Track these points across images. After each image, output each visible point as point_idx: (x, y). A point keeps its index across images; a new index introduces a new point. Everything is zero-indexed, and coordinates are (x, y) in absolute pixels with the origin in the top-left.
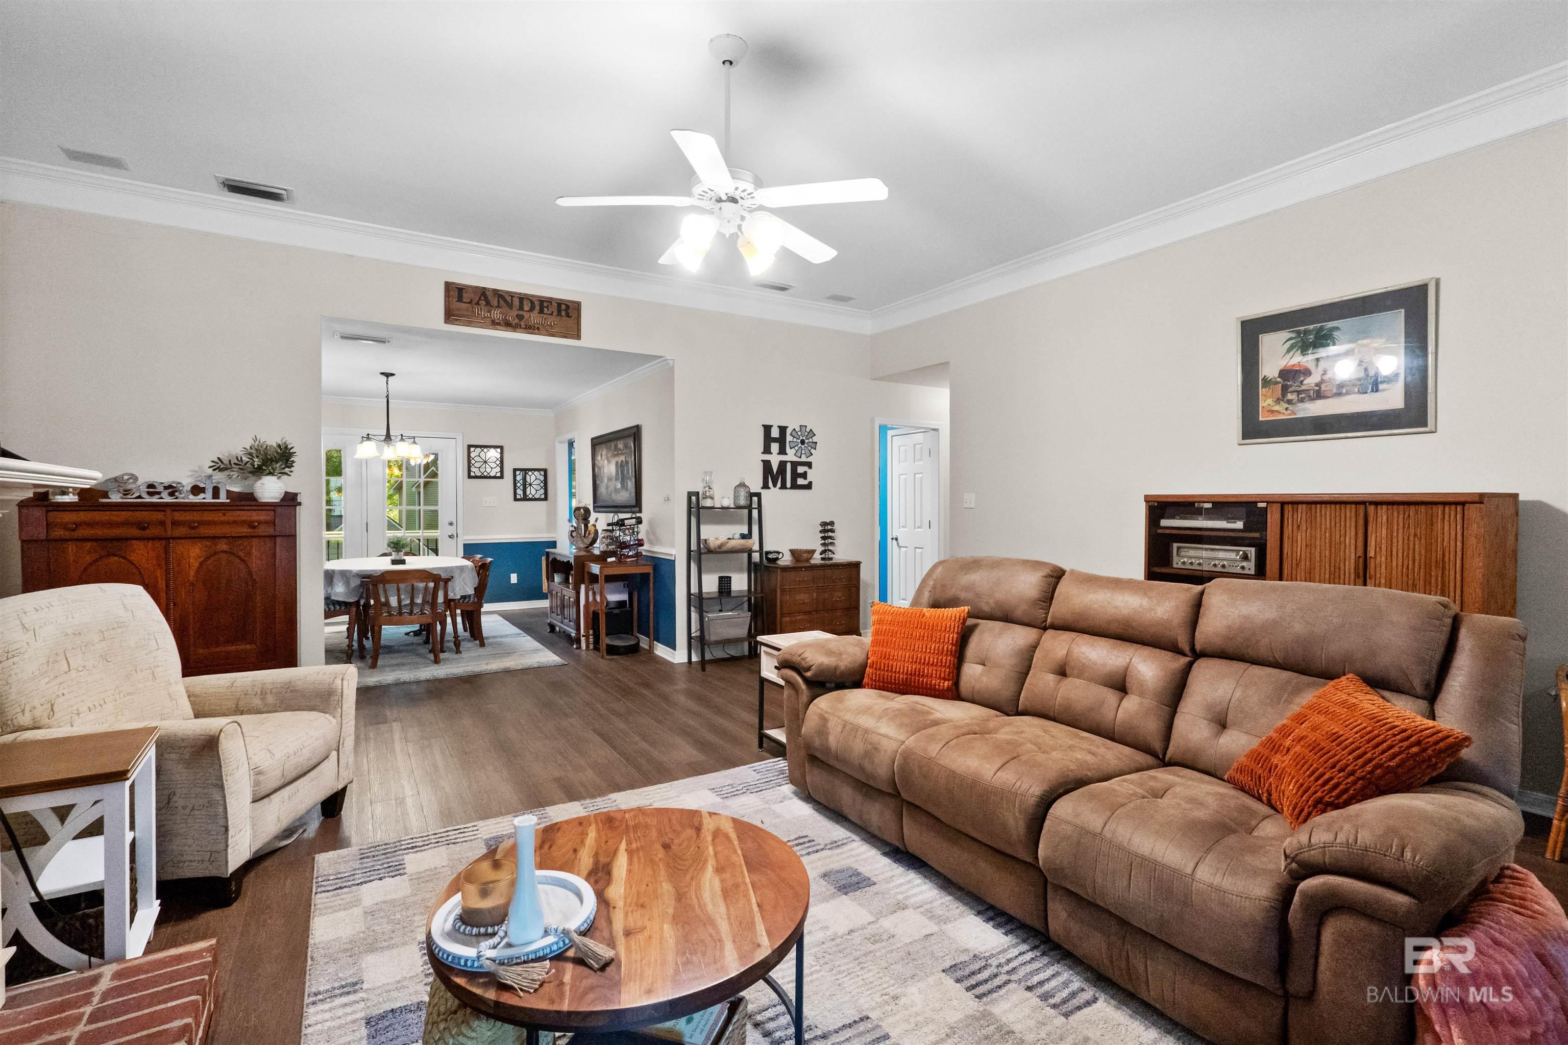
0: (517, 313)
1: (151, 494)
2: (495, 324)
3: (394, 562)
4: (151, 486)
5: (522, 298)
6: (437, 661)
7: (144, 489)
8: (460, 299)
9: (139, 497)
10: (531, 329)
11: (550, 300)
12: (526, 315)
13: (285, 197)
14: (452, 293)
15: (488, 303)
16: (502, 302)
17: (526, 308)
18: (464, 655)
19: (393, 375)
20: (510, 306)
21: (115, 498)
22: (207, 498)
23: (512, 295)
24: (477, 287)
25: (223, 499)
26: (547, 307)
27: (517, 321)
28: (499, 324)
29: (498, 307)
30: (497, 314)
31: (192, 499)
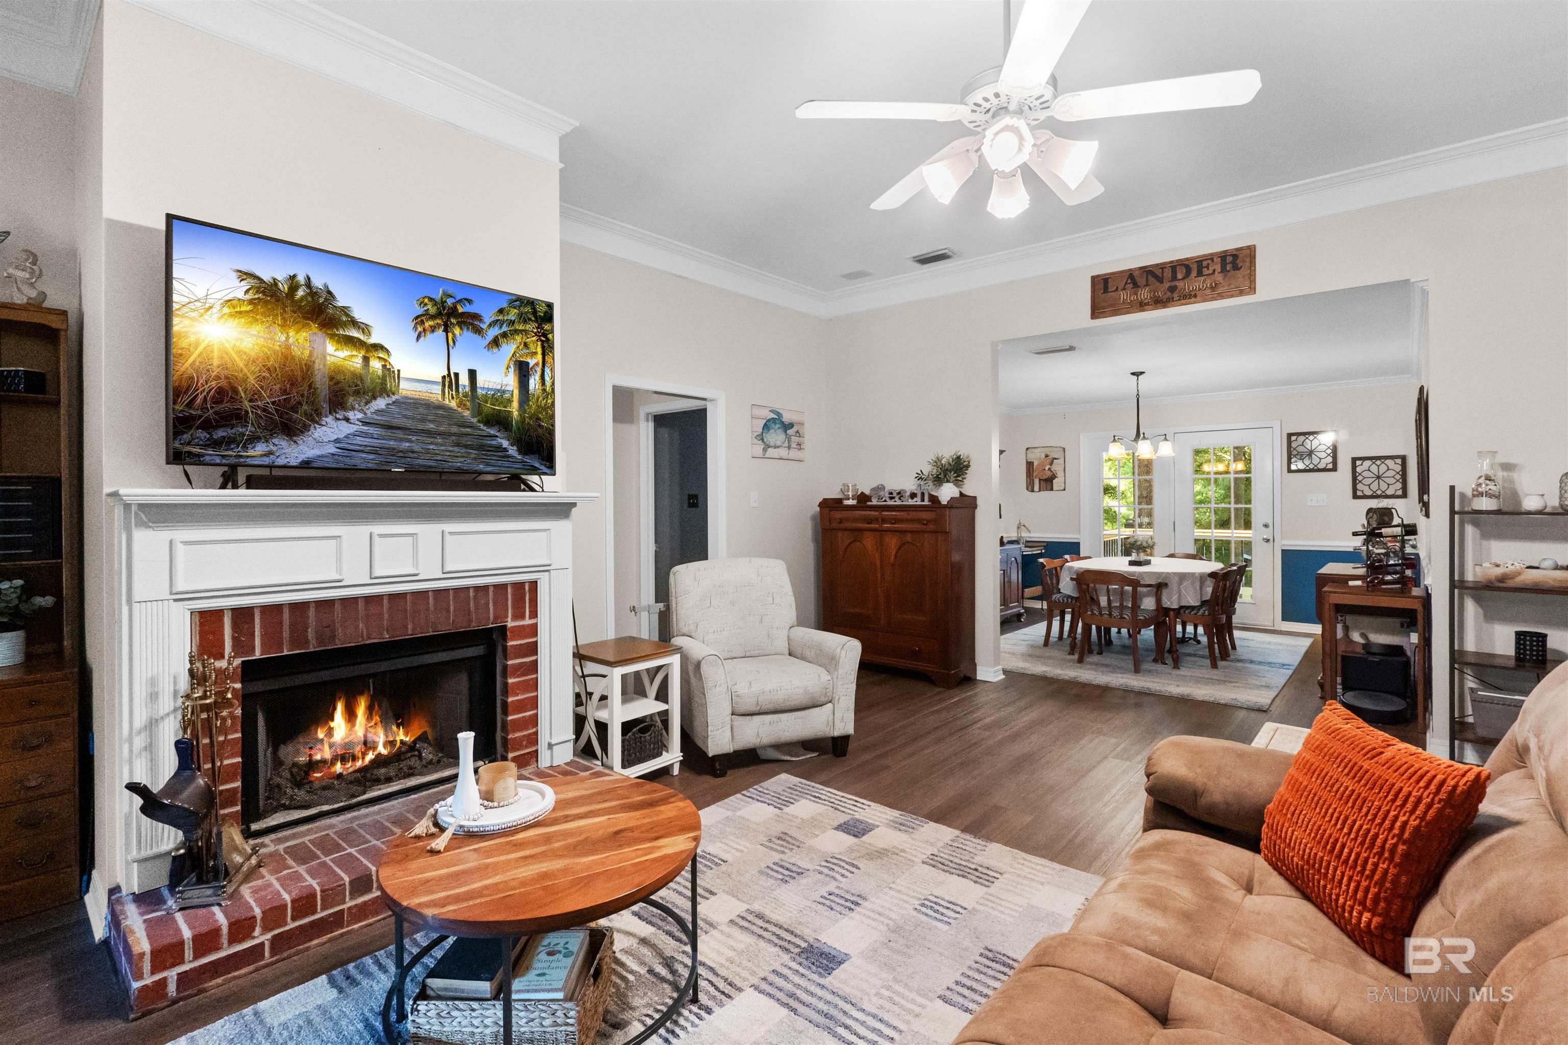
0: (1167, 285)
1: (891, 498)
2: (1142, 306)
3: (1132, 563)
4: (891, 493)
5: (1174, 266)
6: (1137, 670)
7: (887, 495)
8: (1106, 290)
9: (885, 501)
10: (1189, 297)
11: (1211, 257)
12: (1180, 284)
13: (950, 254)
14: (1097, 287)
15: (1136, 285)
16: (1151, 279)
17: (1180, 276)
18: (1183, 671)
19: (1142, 373)
20: (1160, 280)
21: (874, 502)
22: (917, 501)
23: (1162, 266)
24: (1122, 272)
25: (926, 502)
26: (1207, 267)
27: (1169, 294)
28: (1147, 304)
29: (1147, 285)
30: (1144, 294)
31: (911, 502)
